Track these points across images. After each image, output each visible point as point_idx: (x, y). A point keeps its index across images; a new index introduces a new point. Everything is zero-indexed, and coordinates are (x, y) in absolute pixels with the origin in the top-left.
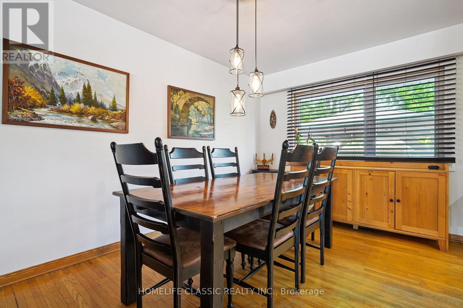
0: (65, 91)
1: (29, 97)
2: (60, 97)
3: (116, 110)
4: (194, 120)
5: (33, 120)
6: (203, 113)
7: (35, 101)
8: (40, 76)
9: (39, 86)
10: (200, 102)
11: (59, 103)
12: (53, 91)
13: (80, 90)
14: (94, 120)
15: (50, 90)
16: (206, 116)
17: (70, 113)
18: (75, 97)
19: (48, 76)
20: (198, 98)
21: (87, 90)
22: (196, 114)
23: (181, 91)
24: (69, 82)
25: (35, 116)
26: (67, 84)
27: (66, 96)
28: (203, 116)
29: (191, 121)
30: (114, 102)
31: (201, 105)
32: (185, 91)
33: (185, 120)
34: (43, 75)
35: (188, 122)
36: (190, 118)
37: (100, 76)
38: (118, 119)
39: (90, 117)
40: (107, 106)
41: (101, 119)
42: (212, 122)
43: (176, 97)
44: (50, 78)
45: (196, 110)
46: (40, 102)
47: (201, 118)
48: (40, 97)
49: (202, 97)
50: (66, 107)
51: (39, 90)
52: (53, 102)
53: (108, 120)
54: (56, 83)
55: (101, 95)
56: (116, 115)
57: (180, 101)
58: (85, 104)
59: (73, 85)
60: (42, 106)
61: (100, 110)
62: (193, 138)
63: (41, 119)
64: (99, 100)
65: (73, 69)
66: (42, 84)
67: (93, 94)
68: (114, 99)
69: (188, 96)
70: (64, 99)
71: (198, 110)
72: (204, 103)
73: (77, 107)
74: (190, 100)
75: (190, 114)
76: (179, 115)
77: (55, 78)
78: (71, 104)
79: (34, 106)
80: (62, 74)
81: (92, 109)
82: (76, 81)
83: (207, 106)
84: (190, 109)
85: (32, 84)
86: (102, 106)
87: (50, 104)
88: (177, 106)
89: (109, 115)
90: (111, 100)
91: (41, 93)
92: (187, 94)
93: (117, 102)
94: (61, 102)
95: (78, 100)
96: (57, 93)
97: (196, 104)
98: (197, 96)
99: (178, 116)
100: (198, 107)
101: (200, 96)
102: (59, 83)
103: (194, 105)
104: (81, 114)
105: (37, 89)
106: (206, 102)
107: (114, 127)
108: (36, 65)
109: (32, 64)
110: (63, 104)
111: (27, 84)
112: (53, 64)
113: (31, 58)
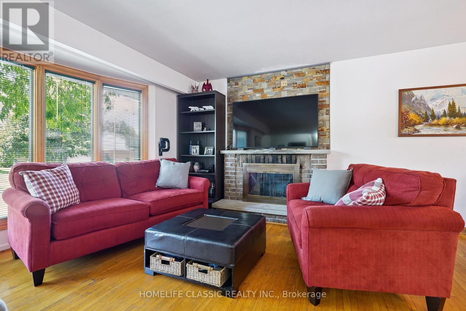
0: (434, 111)
1: (412, 119)
2: (431, 116)
5: (414, 133)
7: (415, 121)
8: (418, 105)
9: (418, 112)
11: (431, 120)
12: (426, 113)
13: (446, 108)
14: (458, 128)
15: (424, 112)
17: (438, 125)
18: (442, 113)
19: (423, 104)
21: (452, 106)
24: (438, 104)
25: (416, 130)
26: (436, 105)
27: (435, 114)
34: (420, 104)
37: (464, 93)
39: (455, 126)
41: (464, 126)
44: (425, 105)
46: (418, 121)
48: (418, 118)
50: (435, 121)
51: (417, 114)
52: (426, 120)
54: (428, 107)
55: (464, 108)
58: (450, 117)
59: (441, 106)
60: (420, 123)
61: (463, 119)
63: (419, 132)
64: (463, 111)
65: (441, 94)
66: (420, 109)
67: (457, 108)
70: (434, 117)
73: (443, 120)
77: (428, 103)
78: (439, 118)
79: (415, 124)
80: (433, 99)
81: (457, 120)
82: (443, 102)
85: (414, 111)
86: (465, 116)
87: (424, 121)
91: (419, 115)
94: (432, 118)
95: (445, 115)
96: (429, 113)
102: (431, 106)
104: (447, 125)
108: (416, 99)
109: (413, 99)
110: (433, 120)
111: (410, 111)
112: (427, 95)
113: (413, 96)
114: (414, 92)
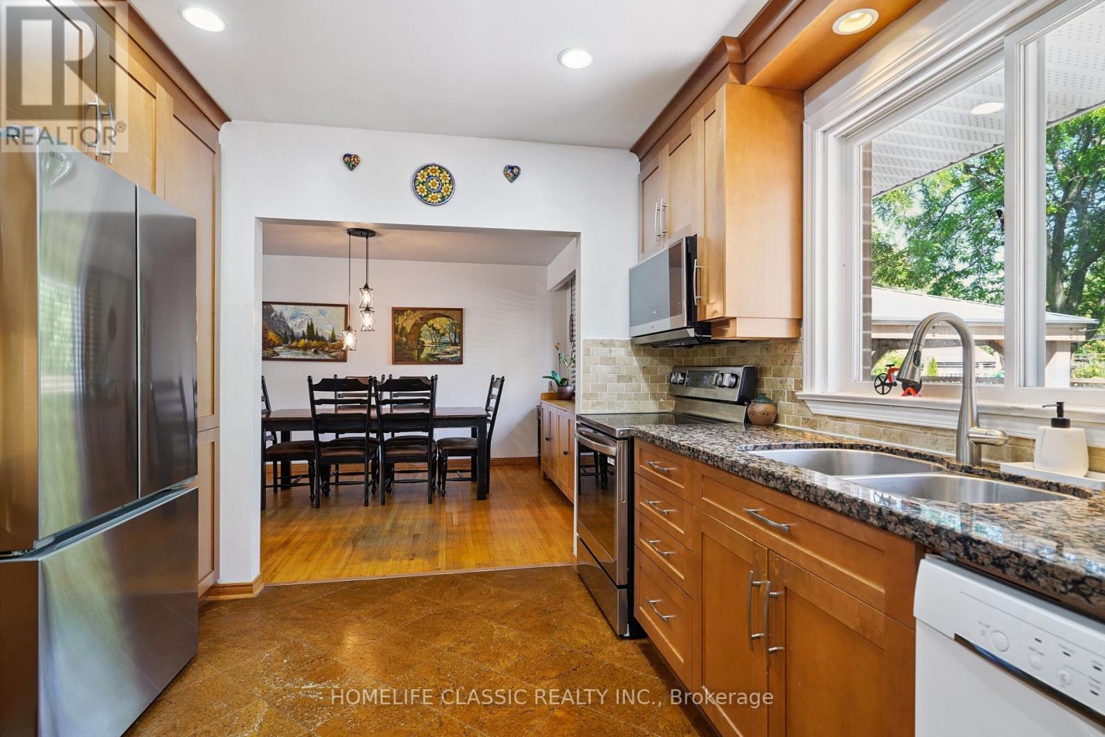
0: (294, 331)
1: (271, 339)
2: (291, 337)
3: (335, 341)
4: (428, 342)
6: (441, 332)
7: (274, 342)
8: (278, 323)
9: (277, 330)
10: (438, 319)
11: (290, 341)
12: (286, 333)
13: (305, 329)
14: (316, 352)
15: (283, 331)
16: (447, 335)
17: (297, 348)
18: (301, 335)
20: (434, 314)
21: (311, 327)
22: (430, 334)
23: (409, 312)
25: (275, 353)
26: (296, 325)
27: (295, 335)
28: (443, 335)
29: (423, 343)
30: (333, 334)
31: (440, 323)
32: (414, 310)
33: (414, 343)
34: (279, 321)
35: (418, 344)
36: (422, 339)
37: (322, 313)
38: (337, 349)
39: (313, 350)
40: (327, 339)
41: (321, 350)
42: (457, 341)
43: (401, 319)
44: (284, 323)
45: (431, 329)
46: (277, 342)
47: (438, 338)
48: (278, 338)
49: (441, 312)
50: (295, 344)
52: (286, 342)
53: (328, 351)
54: (288, 326)
55: (322, 330)
56: (334, 346)
57: (408, 323)
58: (309, 340)
59: (300, 326)
60: (279, 345)
61: (322, 343)
62: (427, 362)
63: (278, 355)
64: (320, 334)
65: (300, 312)
66: (280, 328)
67: (315, 330)
68: (333, 331)
69: (419, 315)
70: (293, 338)
71: (434, 329)
72: (444, 319)
73: (303, 342)
74: (421, 319)
75: (422, 335)
76: (406, 338)
77: (288, 322)
78: (298, 341)
79: (274, 346)
80: (293, 318)
81: (315, 343)
82: (302, 322)
83: (449, 322)
84: (422, 329)
85: (274, 329)
86: (322, 339)
87: (284, 343)
88: (403, 328)
89: (328, 346)
90: (330, 333)
91: (278, 335)
92: (418, 313)
93: (336, 334)
95: (304, 337)
96: (289, 334)
97: (431, 322)
98: (432, 312)
99: (404, 339)
100: (434, 326)
101: (436, 312)
102: (290, 325)
103: (427, 324)
104: (306, 348)
105: (276, 333)
106: (448, 317)
107: (333, 357)
108: (276, 315)
109: (273, 315)
110: (293, 341)
111: (270, 330)
112: (287, 312)
113: (272, 311)
114: (274, 307)
